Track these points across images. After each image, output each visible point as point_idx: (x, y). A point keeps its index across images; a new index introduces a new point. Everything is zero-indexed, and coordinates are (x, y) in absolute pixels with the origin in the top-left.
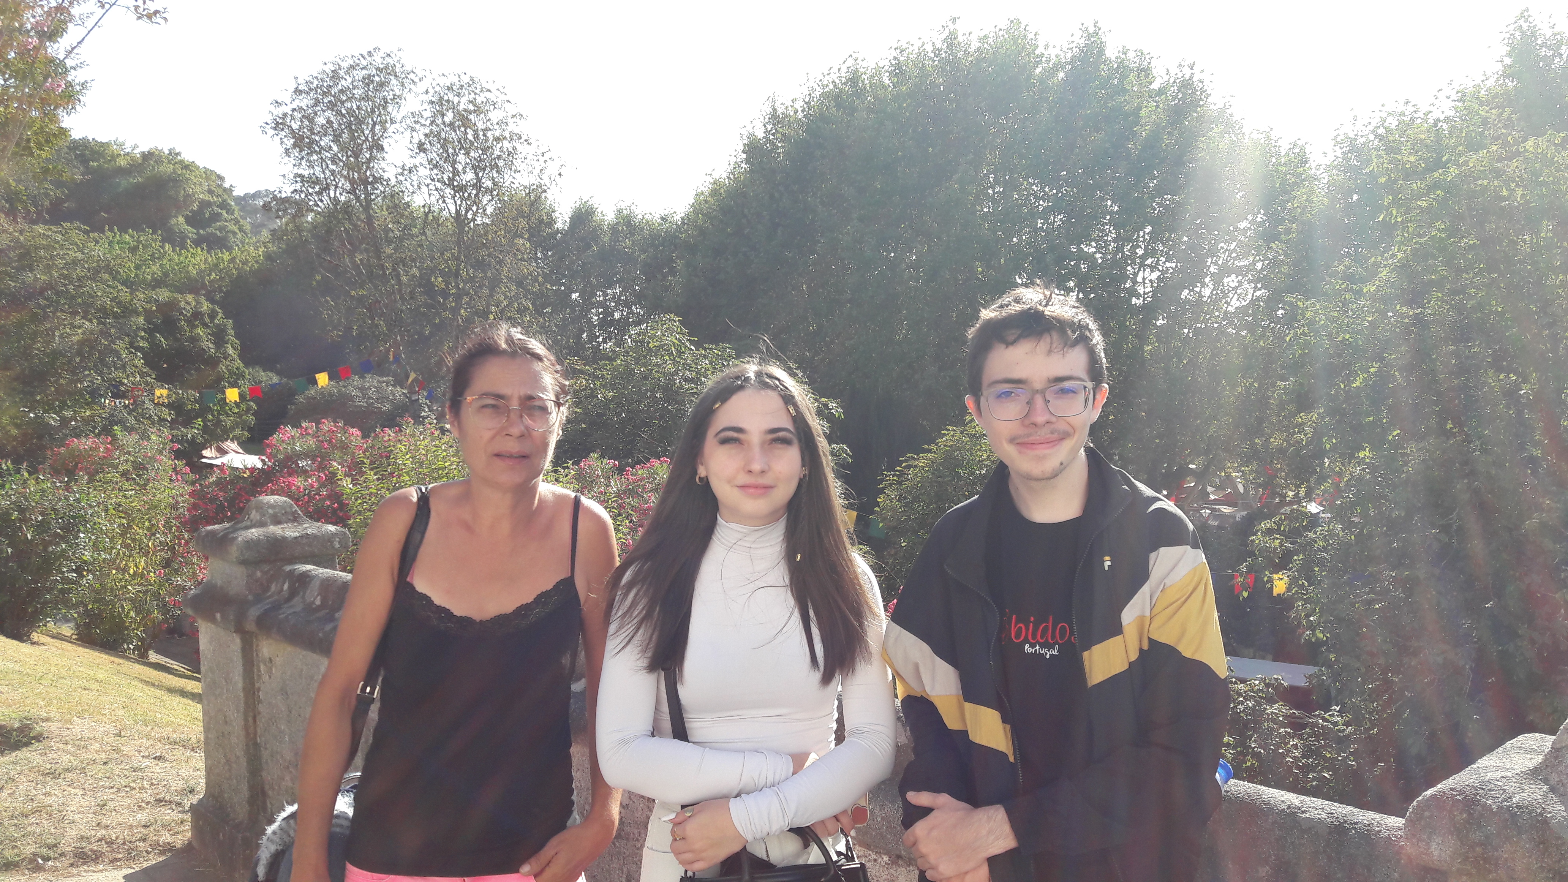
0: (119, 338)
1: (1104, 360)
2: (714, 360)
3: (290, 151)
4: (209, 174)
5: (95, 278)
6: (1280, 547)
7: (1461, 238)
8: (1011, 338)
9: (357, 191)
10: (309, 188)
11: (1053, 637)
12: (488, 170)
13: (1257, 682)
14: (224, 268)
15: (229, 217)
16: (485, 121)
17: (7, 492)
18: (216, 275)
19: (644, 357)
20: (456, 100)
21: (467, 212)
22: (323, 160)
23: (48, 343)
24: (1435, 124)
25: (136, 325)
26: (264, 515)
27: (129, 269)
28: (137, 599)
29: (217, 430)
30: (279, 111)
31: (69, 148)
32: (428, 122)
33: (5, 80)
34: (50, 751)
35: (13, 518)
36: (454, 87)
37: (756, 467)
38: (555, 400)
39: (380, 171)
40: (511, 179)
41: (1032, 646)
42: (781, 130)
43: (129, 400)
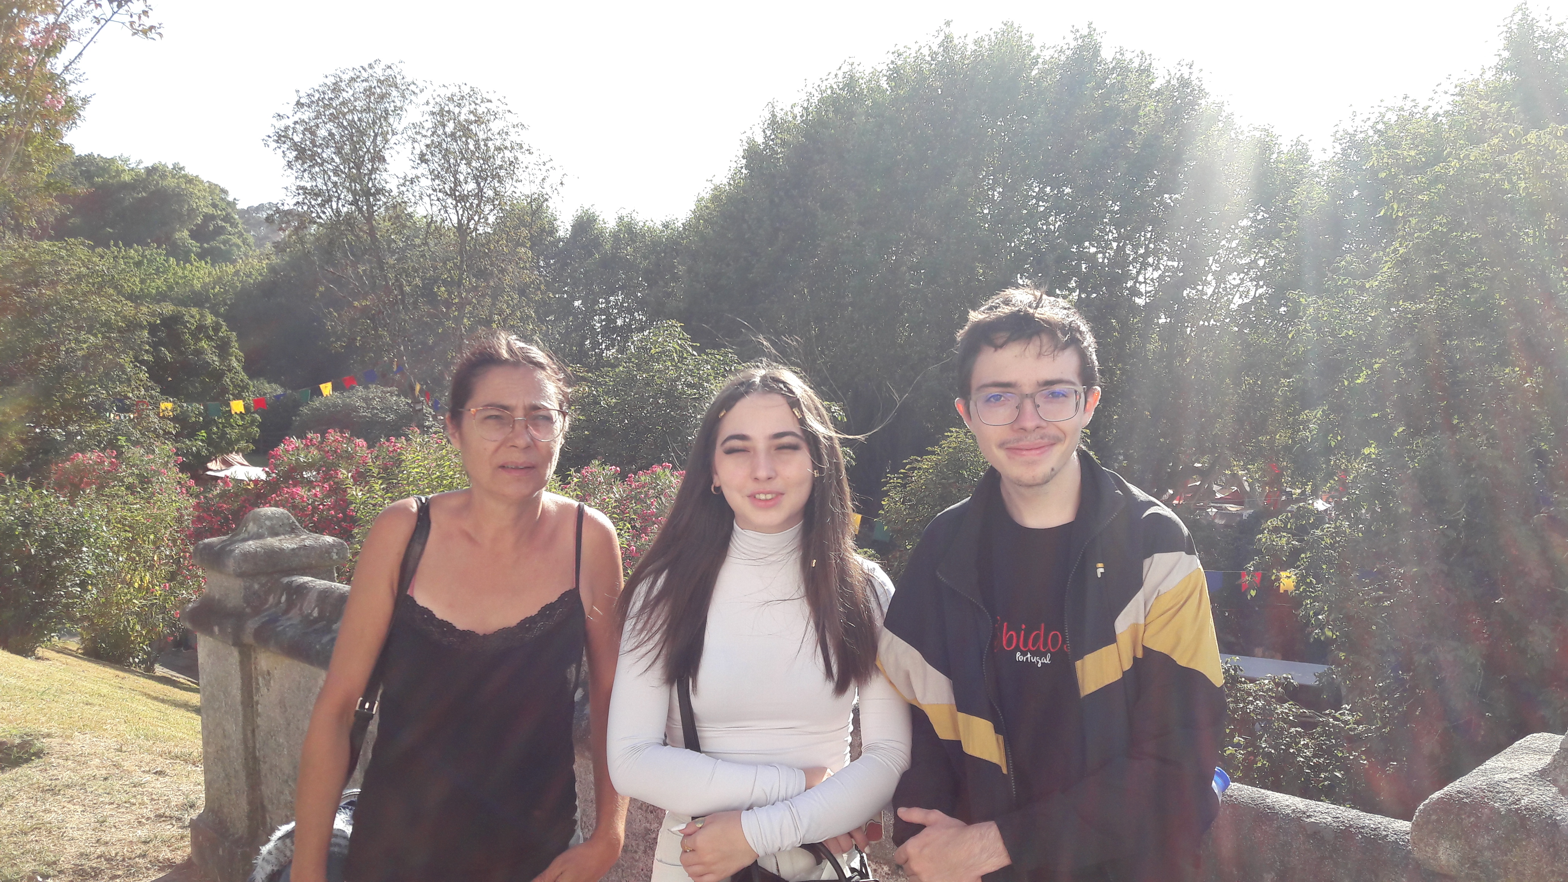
0: (124, 352)
1: (1096, 363)
2: (716, 365)
3: (293, 163)
4: (213, 188)
5: (99, 292)
6: (1287, 544)
7: (1463, 232)
8: (1000, 341)
9: (360, 203)
10: (311, 200)
11: (1045, 644)
12: (489, 179)
13: (1266, 682)
14: (228, 281)
15: (233, 230)
16: (486, 131)
17: (11, 508)
18: (220, 288)
19: (647, 364)
20: (457, 110)
21: (469, 222)
22: (325, 172)
23: (53, 359)
24: (1434, 119)
25: (140, 338)
26: (262, 527)
27: (134, 284)
28: (142, 613)
29: (221, 442)
30: (282, 124)
31: (74, 164)
32: (430, 133)
33: (6, 98)
34: (50, 768)
35: (17, 533)
36: (455, 98)
37: (762, 473)
38: (558, 409)
39: (382, 182)
40: (513, 189)
41: (1024, 654)
42: (780, 136)
43: (134, 413)
